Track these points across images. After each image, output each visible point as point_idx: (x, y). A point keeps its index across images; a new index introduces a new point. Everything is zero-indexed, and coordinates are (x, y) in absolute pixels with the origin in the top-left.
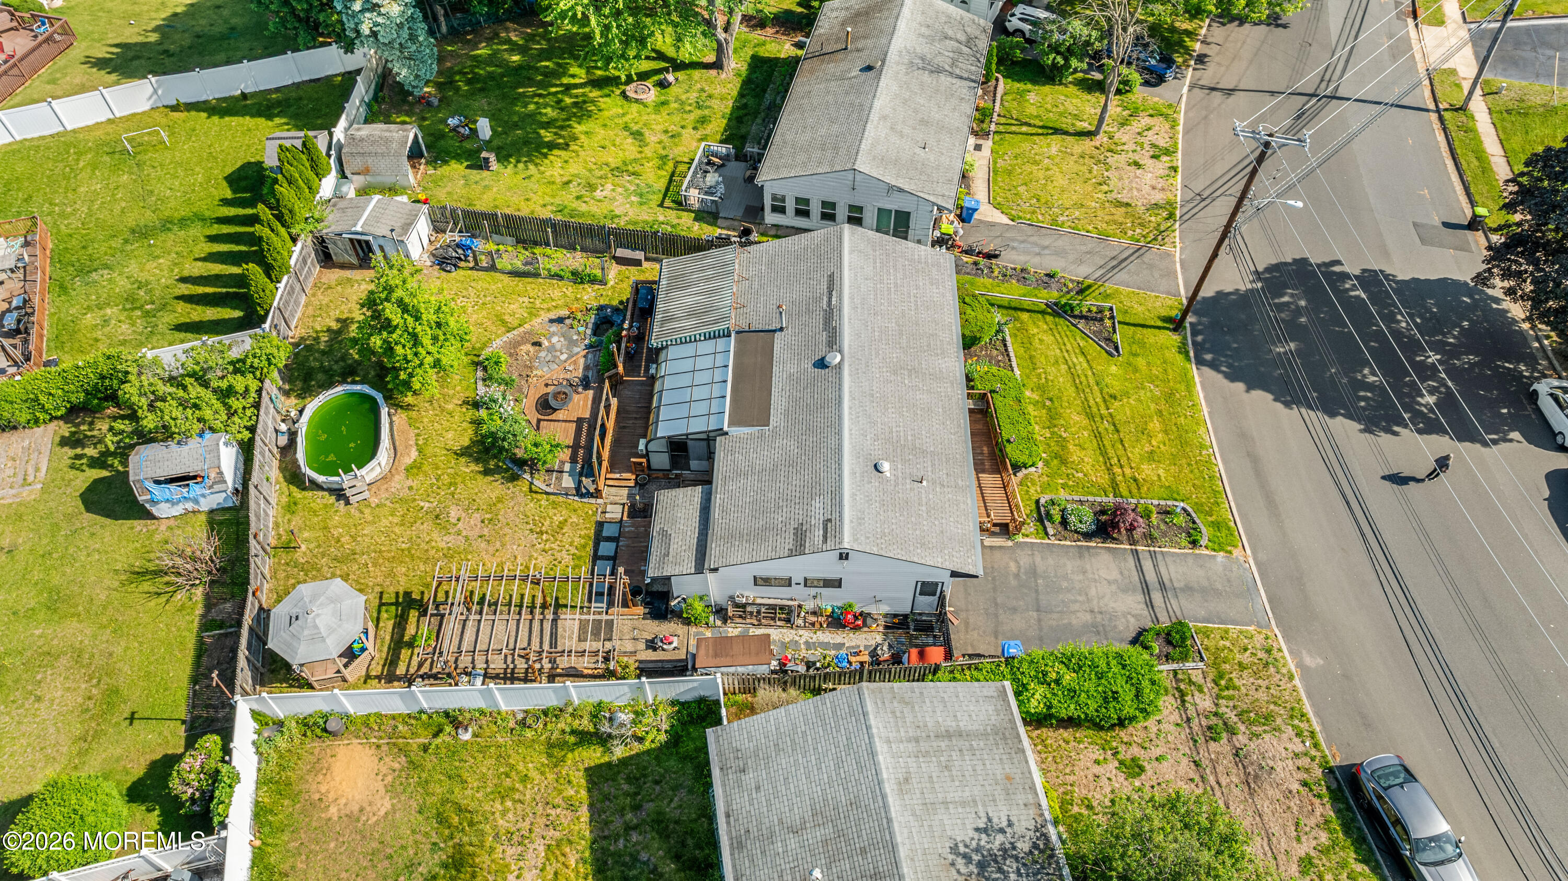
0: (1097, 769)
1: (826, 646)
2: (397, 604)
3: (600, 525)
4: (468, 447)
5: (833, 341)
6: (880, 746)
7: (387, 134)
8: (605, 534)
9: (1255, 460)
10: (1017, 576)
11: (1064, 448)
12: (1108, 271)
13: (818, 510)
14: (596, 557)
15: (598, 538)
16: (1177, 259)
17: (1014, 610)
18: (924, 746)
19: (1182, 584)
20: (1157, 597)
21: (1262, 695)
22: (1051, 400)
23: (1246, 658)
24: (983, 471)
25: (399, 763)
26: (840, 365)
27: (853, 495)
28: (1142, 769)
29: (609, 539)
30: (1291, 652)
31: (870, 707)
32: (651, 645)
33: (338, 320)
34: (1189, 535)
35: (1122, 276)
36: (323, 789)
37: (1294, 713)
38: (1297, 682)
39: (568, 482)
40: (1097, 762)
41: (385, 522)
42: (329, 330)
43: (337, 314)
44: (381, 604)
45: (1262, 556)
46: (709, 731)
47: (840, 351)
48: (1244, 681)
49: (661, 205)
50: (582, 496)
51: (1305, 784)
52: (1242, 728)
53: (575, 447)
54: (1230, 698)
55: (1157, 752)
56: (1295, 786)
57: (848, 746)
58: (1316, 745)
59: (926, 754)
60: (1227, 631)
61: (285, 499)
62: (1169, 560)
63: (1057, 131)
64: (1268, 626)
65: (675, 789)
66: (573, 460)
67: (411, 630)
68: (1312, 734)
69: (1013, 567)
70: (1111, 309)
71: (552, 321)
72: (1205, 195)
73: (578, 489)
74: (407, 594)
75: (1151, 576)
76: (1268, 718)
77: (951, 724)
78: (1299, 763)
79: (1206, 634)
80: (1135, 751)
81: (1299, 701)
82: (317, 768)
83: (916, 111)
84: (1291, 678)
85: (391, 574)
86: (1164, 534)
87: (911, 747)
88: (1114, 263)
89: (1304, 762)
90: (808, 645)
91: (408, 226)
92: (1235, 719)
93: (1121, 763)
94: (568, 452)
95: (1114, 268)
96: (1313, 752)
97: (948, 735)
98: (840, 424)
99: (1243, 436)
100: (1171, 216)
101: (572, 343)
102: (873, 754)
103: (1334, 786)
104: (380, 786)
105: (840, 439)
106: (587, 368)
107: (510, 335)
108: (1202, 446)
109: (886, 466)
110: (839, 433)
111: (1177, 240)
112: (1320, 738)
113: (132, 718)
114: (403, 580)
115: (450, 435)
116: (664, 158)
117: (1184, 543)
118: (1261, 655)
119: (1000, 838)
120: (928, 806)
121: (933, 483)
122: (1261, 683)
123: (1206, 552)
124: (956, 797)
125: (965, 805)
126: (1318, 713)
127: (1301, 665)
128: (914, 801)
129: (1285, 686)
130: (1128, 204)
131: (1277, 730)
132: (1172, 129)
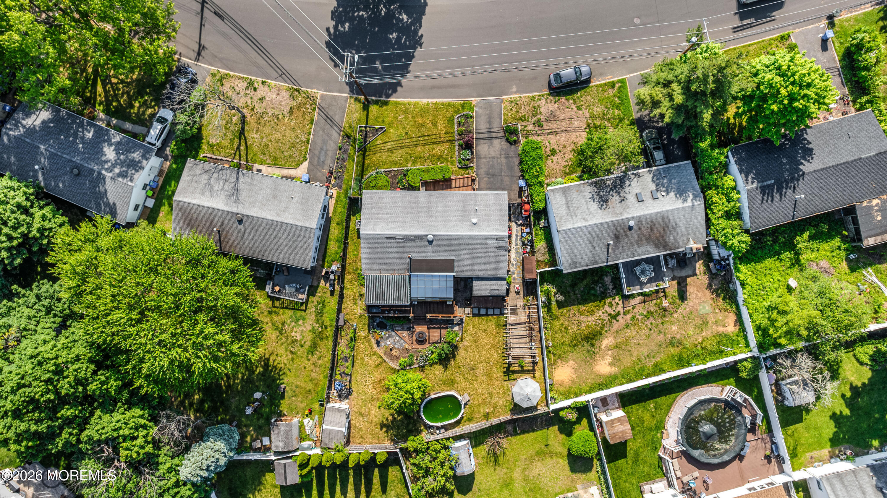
0: (555, 162)
1: (517, 240)
2: (508, 375)
3: (474, 315)
4: (443, 366)
5: (421, 238)
6: (576, 226)
7: (282, 433)
8: (477, 313)
9: (433, 87)
10: (489, 178)
11: (434, 156)
12: (333, 123)
13: (494, 243)
14: (487, 315)
15: (479, 315)
16: (325, 93)
17: (502, 180)
18: (573, 214)
19: (488, 125)
20: (493, 135)
21: (527, 108)
22: (411, 157)
23: (514, 110)
24: (450, 185)
25: (559, 361)
26: (433, 235)
27: (488, 231)
28: (553, 149)
29: (479, 311)
30: (511, 95)
31: (565, 228)
32: (518, 293)
33: (381, 429)
34: (468, 118)
35: (337, 118)
36: (567, 381)
37: (533, 99)
38: (522, 96)
39: (456, 328)
40: (552, 162)
41: (476, 386)
42: (387, 432)
43: (378, 430)
44: (509, 380)
45: (475, 95)
46: (564, 272)
47: (427, 235)
48: (522, 113)
49: (305, 311)
50: (462, 322)
51: (555, 102)
52: (538, 116)
53: (441, 328)
54: (528, 118)
55: (548, 144)
56: (556, 105)
57: (574, 234)
58: (543, 96)
59: (575, 213)
60: (505, 114)
61: (467, 423)
62: (479, 128)
63: (242, 133)
64: (502, 100)
65: (563, 282)
66: (447, 328)
67: (517, 368)
68: (539, 96)
69: (486, 179)
70: (360, 127)
71: (378, 346)
72: (280, 73)
73: (459, 324)
74: (504, 372)
75: (486, 135)
76: (535, 108)
77: (564, 206)
78: (549, 102)
79: (506, 121)
80: (548, 150)
81: (529, 97)
82: (562, 384)
83: (268, 200)
84: (520, 97)
85: (497, 379)
86: (469, 127)
87: (574, 217)
88: (328, 120)
89: (549, 101)
90: (517, 245)
91: (339, 410)
92: (535, 118)
93: (552, 155)
94: (443, 331)
95: (331, 121)
96: (545, 97)
97: (568, 207)
98: (459, 235)
99: (422, 88)
100: (298, 91)
101: (390, 336)
102: (578, 228)
103: (555, 94)
104: (566, 365)
105: (465, 235)
106: (403, 329)
107: (387, 360)
108: (428, 105)
109: (474, 221)
110: (463, 236)
111: (313, 91)
112: (540, 93)
113: (547, 446)
114: (499, 375)
115: (437, 373)
116: (270, 313)
117: (471, 120)
118: (513, 104)
119: (595, 196)
120: (590, 214)
121: (476, 205)
122: (523, 107)
123: (474, 114)
124: (585, 207)
125: (587, 204)
126: (532, 92)
127: (516, 93)
128: (589, 217)
129: (523, 100)
130: (291, 108)
131: (539, 106)
132: (232, 77)
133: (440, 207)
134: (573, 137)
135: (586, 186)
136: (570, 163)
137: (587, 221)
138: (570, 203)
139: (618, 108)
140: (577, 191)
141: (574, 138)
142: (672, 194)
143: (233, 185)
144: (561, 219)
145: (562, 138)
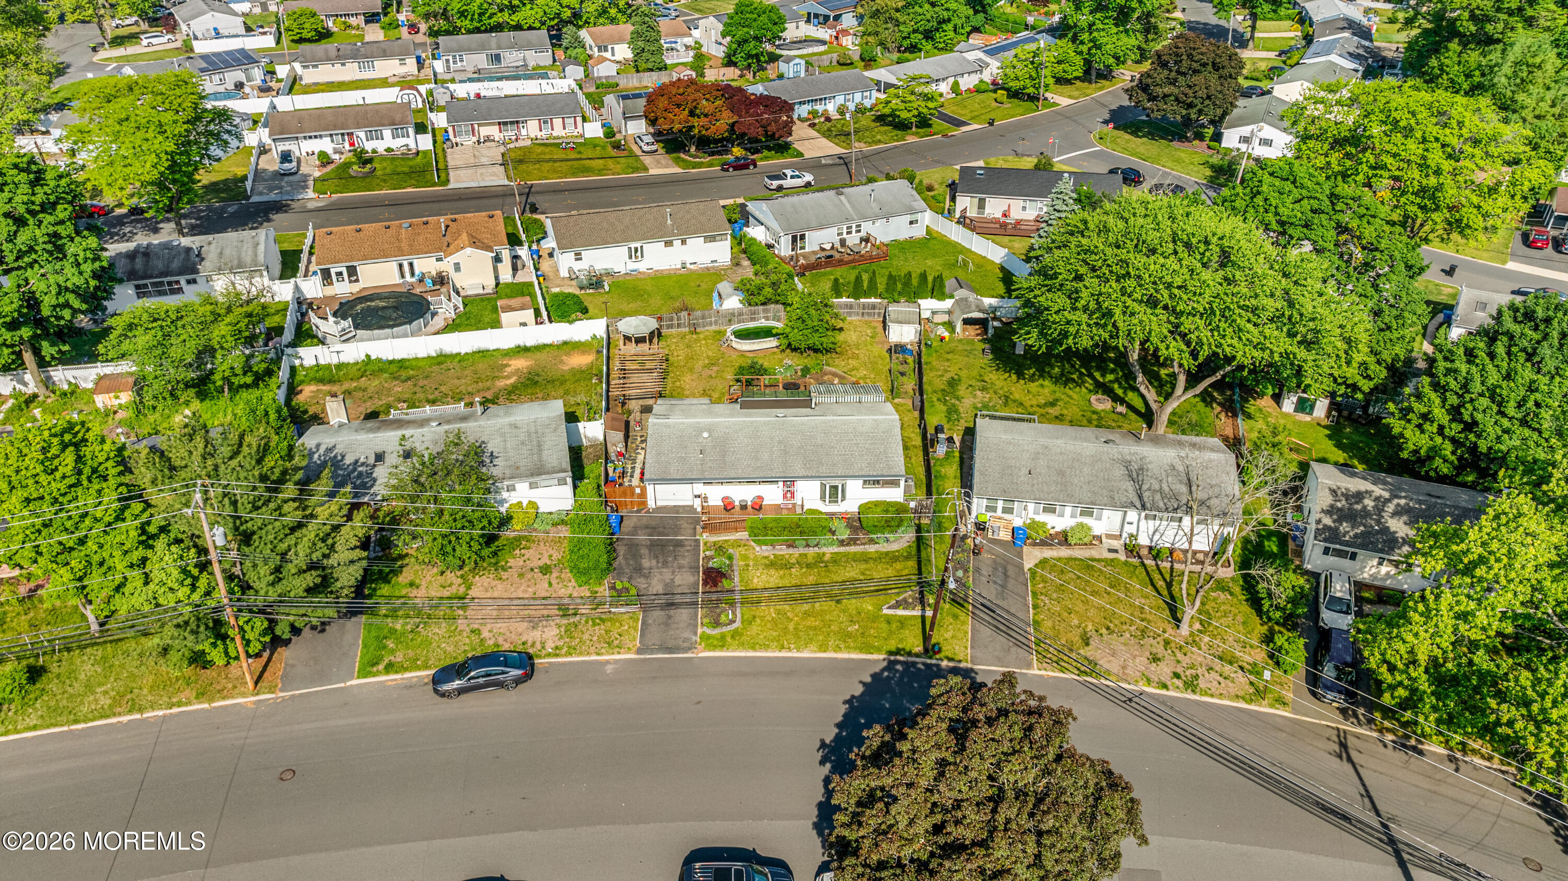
0: (546, 553)
10: (677, 536)
16: (1025, 671)
19: (672, 615)
21: (586, 637)
23: (614, 634)
28: (544, 574)
30: (619, 659)
35: (987, 631)
37: (571, 651)
38: (594, 657)
41: (709, 353)
45: (694, 660)
48: (598, 630)
51: (525, 642)
52: (565, 623)
54: (587, 622)
55: (555, 583)
56: (524, 637)
58: (548, 655)
60: (636, 630)
62: (692, 611)
64: (638, 652)
68: (557, 655)
69: (685, 534)
72: (1136, 705)
75: (678, 598)
76: (571, 636)
78: (538, 643)
79: (634, 618)
80: (556, 574)
81: (581, 654)
84: (598, 654)
86: (712, 610)
87: (533, 430)
88: (1002, 628)
89: (538, 646)
92: (572, 621)
93: (550, 565)
95: (995, 627)
96: (543, 653)
97: (539, 446)
100: (1083, 673)
103: (523, 655)
108: (798, 647)
111: (1051, 674)
112: (553, 659)
118: (616, 643)
119: (488, 461)
120: (503, 435)
121: (703, 460)
122: (595, 639)
123: (699, 631)
124: (509, 445)
125: (505, 448)
126: (570, 662)
127: (608, 662)
128: (507, 430)
129: (592, 649)
130: (1087, 644)
131: (561, 637)
132: (1237, 696)
133: (765, 456)
134: (500, 590)
135: (501, 476)
136: (517, 552)
137: (510, 425)
138: (535, 450)
139: (393, 631)
140: (518, 468)
141: (500, 587)
142: (348, 460)
143: (1145, 487)
144: (555, 430)
145: (523, 591)
